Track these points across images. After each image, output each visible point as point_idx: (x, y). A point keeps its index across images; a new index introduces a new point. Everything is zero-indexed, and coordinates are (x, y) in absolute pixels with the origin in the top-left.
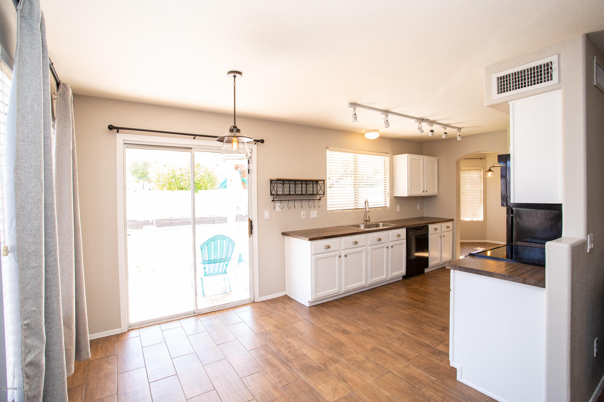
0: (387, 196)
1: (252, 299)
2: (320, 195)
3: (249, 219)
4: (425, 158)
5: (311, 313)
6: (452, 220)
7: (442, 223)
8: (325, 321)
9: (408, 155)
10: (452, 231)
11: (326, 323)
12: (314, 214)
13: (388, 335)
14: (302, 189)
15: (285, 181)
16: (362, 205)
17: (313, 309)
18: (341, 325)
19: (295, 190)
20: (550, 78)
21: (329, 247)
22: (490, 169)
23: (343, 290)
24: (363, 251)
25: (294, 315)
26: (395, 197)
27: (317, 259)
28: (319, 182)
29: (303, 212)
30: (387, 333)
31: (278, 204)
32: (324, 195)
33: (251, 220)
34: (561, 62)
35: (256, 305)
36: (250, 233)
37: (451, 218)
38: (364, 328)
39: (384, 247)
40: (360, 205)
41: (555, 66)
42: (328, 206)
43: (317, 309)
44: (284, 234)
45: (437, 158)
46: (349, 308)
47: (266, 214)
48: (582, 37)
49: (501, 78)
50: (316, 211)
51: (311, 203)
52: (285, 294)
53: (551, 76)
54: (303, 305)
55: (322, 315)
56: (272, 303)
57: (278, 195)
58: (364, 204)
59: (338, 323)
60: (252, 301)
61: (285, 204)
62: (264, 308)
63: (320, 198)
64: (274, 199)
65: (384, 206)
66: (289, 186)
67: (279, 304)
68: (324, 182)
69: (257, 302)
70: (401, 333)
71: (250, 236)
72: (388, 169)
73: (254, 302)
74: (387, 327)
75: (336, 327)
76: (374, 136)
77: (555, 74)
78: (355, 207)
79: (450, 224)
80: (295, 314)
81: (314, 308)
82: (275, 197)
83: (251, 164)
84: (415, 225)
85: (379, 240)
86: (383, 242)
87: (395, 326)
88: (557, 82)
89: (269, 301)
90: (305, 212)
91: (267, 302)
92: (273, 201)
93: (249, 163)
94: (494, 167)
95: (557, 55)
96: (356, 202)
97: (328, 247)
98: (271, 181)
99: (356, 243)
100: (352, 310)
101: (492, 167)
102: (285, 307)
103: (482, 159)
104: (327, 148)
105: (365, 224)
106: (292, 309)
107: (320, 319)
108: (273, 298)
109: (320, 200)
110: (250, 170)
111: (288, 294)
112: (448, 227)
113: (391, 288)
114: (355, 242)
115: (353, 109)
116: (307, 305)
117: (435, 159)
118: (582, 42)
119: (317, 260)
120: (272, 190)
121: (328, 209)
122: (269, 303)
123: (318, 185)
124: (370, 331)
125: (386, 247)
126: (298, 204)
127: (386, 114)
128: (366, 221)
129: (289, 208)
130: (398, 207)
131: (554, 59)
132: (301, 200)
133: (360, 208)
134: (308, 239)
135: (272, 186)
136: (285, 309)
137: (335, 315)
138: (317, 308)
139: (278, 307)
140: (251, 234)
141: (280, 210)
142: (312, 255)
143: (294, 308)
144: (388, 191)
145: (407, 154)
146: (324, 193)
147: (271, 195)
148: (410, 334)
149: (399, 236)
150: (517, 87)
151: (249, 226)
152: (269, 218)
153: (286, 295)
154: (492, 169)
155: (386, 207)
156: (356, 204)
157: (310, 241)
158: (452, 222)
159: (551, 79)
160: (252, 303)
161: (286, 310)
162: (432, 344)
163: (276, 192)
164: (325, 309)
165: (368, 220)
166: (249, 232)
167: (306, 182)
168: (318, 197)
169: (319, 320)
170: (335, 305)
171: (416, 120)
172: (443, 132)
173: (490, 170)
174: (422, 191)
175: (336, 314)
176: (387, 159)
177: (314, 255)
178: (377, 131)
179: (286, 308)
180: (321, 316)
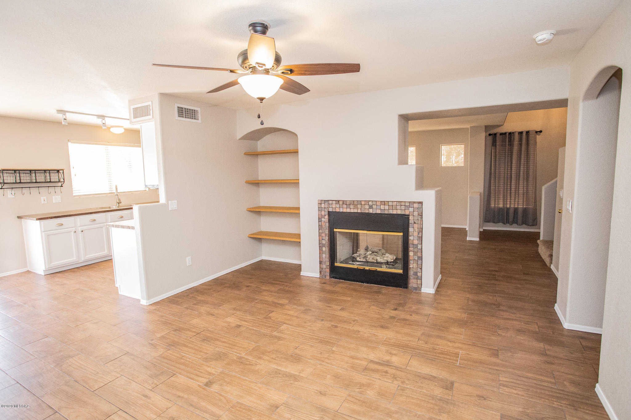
2: (61, 182)
5: (44, 279)
12: (56, 199)
14: (36, 177)
21: (62, 225)
23: (83, 259)
24: (103, 227)
27: (48, 235)
28: (60, 171)
29: (42, 198)
30: (98, 280)
31: (9, 192)
32: (64, 182)
34: (153, 106)
38: (82, 280)
41: (151, 108)
42: (74, 192)
44: (19, 217)
48: (158, 94)
50: (60, 196)
52: (27, 270)
57: (5, 183)
64: (2, 187)
66: (20, 176)
68: (63, 171)
75: (58, 283)
76: (119, 131)
77: (151, 112)
82: (3, 185)
88: (152, 117)
90: (45, 198)
91: (2, 277)
95: (151, 102)
96: (110, 187)
104: (68, 141)
105: (118, 205)
109: (62, 186)
111: (29, 270)
114: (93, 220)
115: (62, 115)
116: (43, 274)
118: (158, 97)
121: (74, 195)
123: (60, 173)
124: (85, 281)
127: (102, 118)
128: (119, 203)
129: (23, 194)
132: (38, 187)
134: (35, 219)
136: (18, 279)
139: (11, 279)
141: (13, 196)
146: (64, 180)
156: (110, 189)
157: (38, 221)
159: (150, 115)
163: (3, 181)
168: (59, 184)
177: (43, 232)
178: (121, 126)
179: (20, 279)
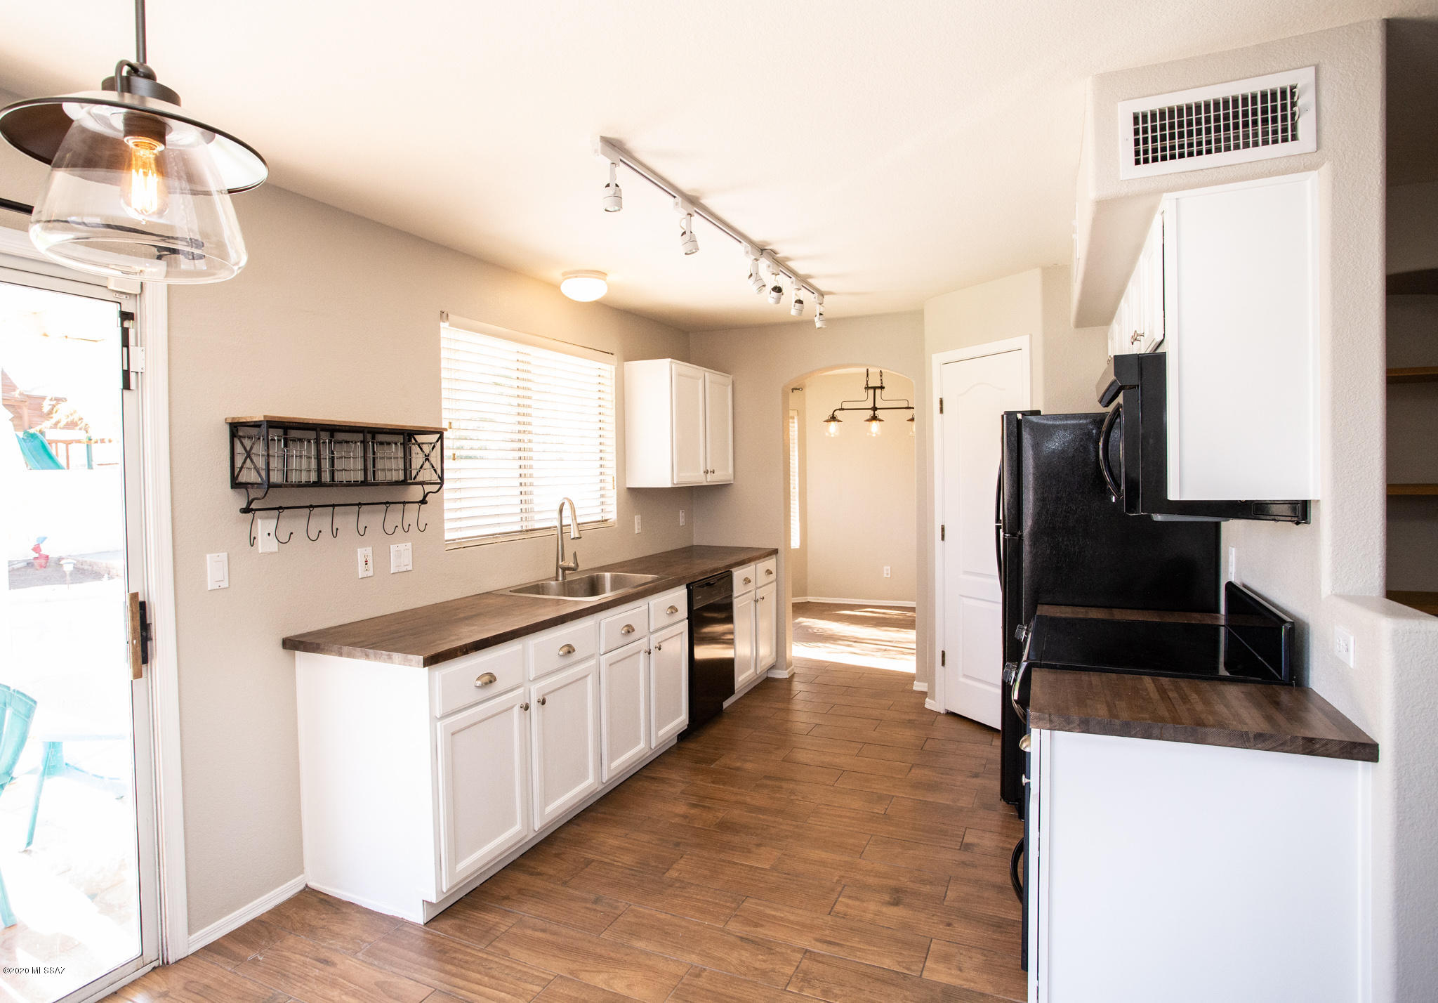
0: (611, 487)
1: (151, 954)
2: (422, 483)
3: (134, 596)
4: (707, 374)
5: (439, 952)
6: (775, 552)
7: (757, 561)
8: (519, 979)
9: (671, 362)
10: (775, 583)
11: (530, 987)
12: (401, 554)
13: (764, 973)
15: (295, 431)
16: (545, 517)
17: (445, 932)
18: (585, 978)
19: (333, 466)
20: (1289, 133)
21: (491, 682)
22: (833, 415)
23: (537, 825)
24: (587, 677)
25: (376, 984)
26: (629, 488)
27: (454, 731)
28: (420, 438)
29: (363, 552)
30: (757, 965)
31: (264, 526)
32: (442, 484)
33: (141, 599)
34: (1323, 92)
35: (175, 980)
36: (140, 661)
37: (771, 545)
38: (672, 968)
39: (639, 652)
40: (537, 517)
41: (1305, 100)
42: (447, 525)
43: (460, 929)
44: (293, 644)
45: (731, 376)
46: (577, 893)
47: (215, 569)
48: (1380, 24)
49: (1145, 117)
50: (411, 545)
51: (394, 516)
52: (302, 887)
53: (1294, 128)
54: (397, 924)
55: (490, 949)
56: (252, 945)
57: (271, 486)
58: (556, 515)
59: (572, 973)
60: (155, 964)
61: (295, 523)
62: (225, 985)
63: (425, 496)
64: (250, 503)
65: (598, 518)
67: (291, 940)
68: (441, 438)
69: (176, 962)
70: (798, 952)
71: (137, 675)
72: (612, 401)
73: (163, 967)
74: (742, 938)
75: (574, 994)
76: (588, 291)
77: (1305, 125)
78: (522, 524)
79: (770, 563)
80: (380, 977)
81: (447, 924)
82: (254, 493)
83: (139, 348)
84: (706, 572)
85: (629, 632)
86: (638, 637)
87: (762, 926)
88: (1313, 147)
89: (235, 936)
90: (369, 550)
91: (226, 944)
92: (246, 510)
93: (125, 343)
94: (843, 409)
95: (1312, 69)
96: (524, 506)
97: (486, 679)
98: (236, 429)
99: (569, 652)
100: (593, 897)
101: (840, 409)
102: (325, 954)
103: (796, 389)
104: (444, 315)
105: (560, 578)
106: (360, 955)
107: (495, 973)
108: (253, 920)
109: (423, 502)
110: (132, 376)
111: (314, 885)
112: (769, 572)
113: (662, 780)
114: (566, 649)
115: (609, 162)
116: (418, 916)
117: (728, 380)
118: (1380, 41)
119: (457, 736)
120: (238, 464)
121: (448, 536)
122: (240, 949)
123: (415, 449)
124: (698, 976)
125: (643, 652)
126: (345, 521)
127: (692, 209)
128: (564, 569)
129: (313, 537)
130: (637, 519)
131: (1302, 78)
132: (360, 504)
133: (537, 526)
134: (420, 658)
135: (239, 448)
136: (326, 962)
137: (540, 935)
138: (457, 922)
139: (288, 959)
140: (145, 660)
141: (273, 546)
142: (434, 719)
143: (365, 946)
144: (611, 471)
145: (670, 360)
146: (441, 478)
147: (232, 487)
148: (825, 946)
149: (673, 609)
150: (1195, 149)
151: (134, 629)
152: (225, 584)
153: (308, 891)
154: (838, 414)
155: (606, 520)
156: (524, 515)
157: (427, 668)
158: (774, 556)
159: (1294, 138)
160: (154, 976)
161: (333, 964)
162: (908, 969)
163: (264, 474)
164: (491, 918)
165: (572, 565)
166: (134, 653)
167: (371, 436)
168: (416, 492)
169: (493, 977)
170: (520, 891)
171: (749, 248)
172: (793, 298)
173: (833, 418)
174: (702, 472)
175: (544, 931)
176: (607, 369)
177: (440, 718)
178: (601, 274)
179: (335, 958)
180: (491, 958)
